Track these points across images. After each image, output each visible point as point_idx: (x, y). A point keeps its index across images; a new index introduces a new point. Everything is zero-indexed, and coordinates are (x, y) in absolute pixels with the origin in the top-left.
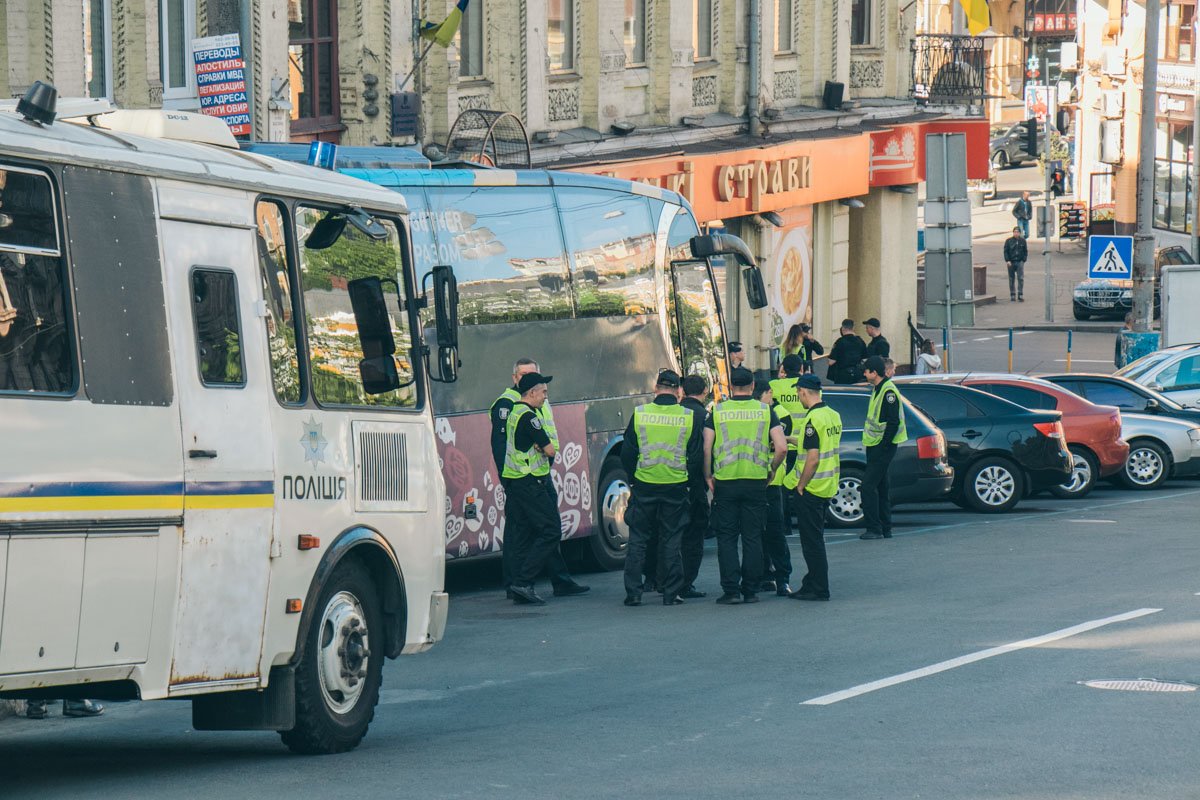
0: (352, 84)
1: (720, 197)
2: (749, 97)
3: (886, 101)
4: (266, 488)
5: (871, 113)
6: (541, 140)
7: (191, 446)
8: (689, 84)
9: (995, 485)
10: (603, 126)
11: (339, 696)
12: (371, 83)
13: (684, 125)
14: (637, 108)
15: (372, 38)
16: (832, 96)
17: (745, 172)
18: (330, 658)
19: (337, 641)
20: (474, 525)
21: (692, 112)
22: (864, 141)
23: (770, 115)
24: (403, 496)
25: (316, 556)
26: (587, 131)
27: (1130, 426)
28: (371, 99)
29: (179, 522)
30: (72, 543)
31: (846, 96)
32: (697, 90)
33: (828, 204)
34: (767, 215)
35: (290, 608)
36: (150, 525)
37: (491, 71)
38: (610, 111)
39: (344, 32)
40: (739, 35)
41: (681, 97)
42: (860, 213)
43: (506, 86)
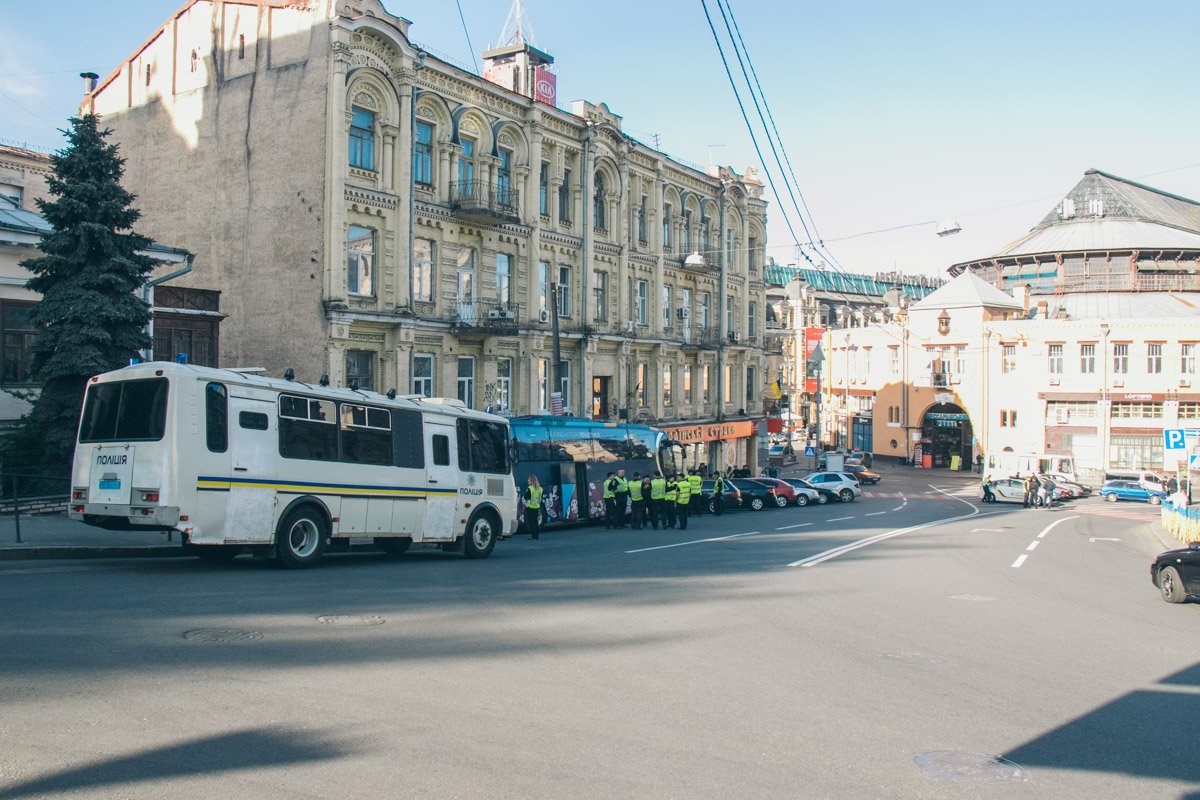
0: (611, 406)
1: (710, 435)
2: (719, 412)
3: (758, 414)
4: (455, 491)
5: (752, 417)
6: (661, 421)
7: (429, 479)
8: (703, 409)
9: (757, 504)
10: (679, 418)
11: (480, 545)
12: (615, 406)
13: (701, 418)
14: (689, 414)
15: (615, 396)
16: (741, 412)
17: (717, 430)
18: (477, 535)
19: (479, 531)
20: (600, 510)
21: (703, 415)
22: (750, 423)
23: (724, 416)
24: (502, 495)
25: (471, 509)
26: (675, 419)
27: (797, 492)
28: (615, 410)
29: (425, 498)
30: (390, 502)
31: (745, 412)
32: (705, 410)
33: (741, 438)
34: (724, 440)
35: (463, 521)
36: (416, 498)
37: (649, 404)
38: (681, 414)
39: (609, 395)
40: (716, 397)
41: (700, 411)
42: (750, 440)
43: (653, 408)
